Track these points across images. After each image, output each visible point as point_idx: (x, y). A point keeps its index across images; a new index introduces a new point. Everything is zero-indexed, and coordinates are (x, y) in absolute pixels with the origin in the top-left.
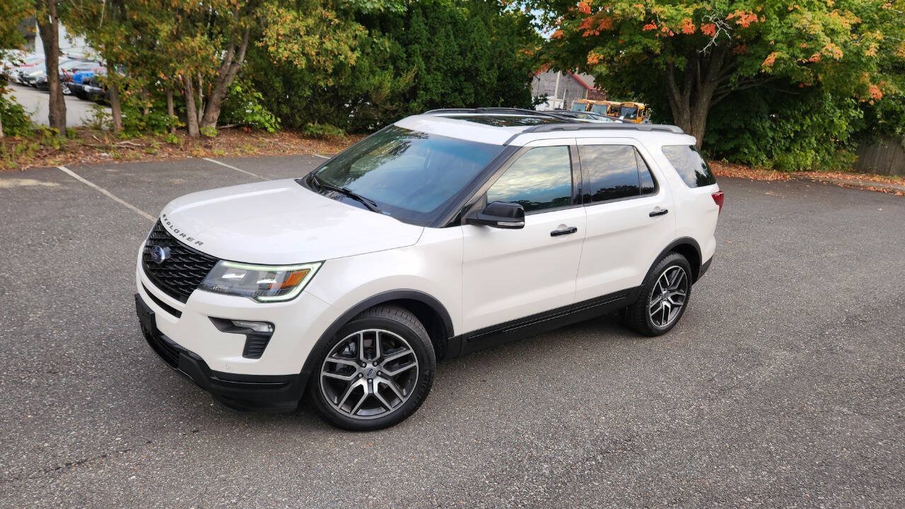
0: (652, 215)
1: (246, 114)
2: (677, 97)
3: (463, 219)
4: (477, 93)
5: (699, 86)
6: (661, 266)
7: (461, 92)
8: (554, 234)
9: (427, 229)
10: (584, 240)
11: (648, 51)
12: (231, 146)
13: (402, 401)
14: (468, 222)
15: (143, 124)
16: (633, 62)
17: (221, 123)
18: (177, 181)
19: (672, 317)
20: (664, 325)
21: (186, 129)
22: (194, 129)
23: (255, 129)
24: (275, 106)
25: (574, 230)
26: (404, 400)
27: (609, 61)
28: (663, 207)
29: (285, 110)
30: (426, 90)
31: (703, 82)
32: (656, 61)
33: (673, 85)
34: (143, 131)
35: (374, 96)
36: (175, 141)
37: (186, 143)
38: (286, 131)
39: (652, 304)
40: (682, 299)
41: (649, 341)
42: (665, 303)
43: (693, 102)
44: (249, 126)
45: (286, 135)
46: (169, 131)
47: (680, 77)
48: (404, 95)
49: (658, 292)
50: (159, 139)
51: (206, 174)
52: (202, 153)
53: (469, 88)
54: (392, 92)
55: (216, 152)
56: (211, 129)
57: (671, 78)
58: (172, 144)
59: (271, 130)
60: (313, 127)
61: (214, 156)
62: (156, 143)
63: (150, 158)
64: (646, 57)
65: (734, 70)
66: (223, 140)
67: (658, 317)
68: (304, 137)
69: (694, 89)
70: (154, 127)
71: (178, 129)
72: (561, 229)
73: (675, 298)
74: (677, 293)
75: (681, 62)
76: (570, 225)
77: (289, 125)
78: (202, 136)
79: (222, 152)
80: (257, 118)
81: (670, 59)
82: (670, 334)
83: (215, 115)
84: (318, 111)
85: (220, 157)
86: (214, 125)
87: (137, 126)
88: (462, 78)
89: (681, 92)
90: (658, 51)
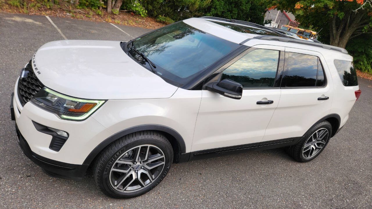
0: (319, 99)
1: (133, 7)
2: (334, 32)
3: (204, 86)
4: (238, 14)
5: (347, 28)
6: (316, 127)
7: (231, 12)
8: (258, 103)
9: (180, 89)
10: (276, 108)
11: (326, 7)
12: (124, 20)
13: (151, 182)
14: (206, 88)
15: (88, 3)
16: (317, 11)
17: (122, 9)
18: (94, 31)
19: (314, 153)
20: (309, 157)
21: (106, 9)
22: (109, 10)
23: (136, 14)
24: (146, 4)
25: (272, 102)
26: (153, 181)
27: (305, 9)
28: (327, 96)
29: (150, 7)
30: (215, 8)
31: (349, 26)
32: (329, 12)
33: (334, 26)
34: (87, 7)
35: (191, 8)
36: (100, 13)
37: (104, 15)
38: (149, 17)
39: (306, 146)
40: (322, 146)
41: (299, 165)
42: (313, 146)
43: (342, 36)
44: (134, 12)
45: (149, 19)
46: (99, 8)
47: (338, 22)
48: (205, 9)
49: (311, 140)
50: (94, 11)
51: (107, 31)
52: (110, 20)
53: (235, 11)
54: (200, 7)
55: (116, 21)
56: (117, 11)
57: (334, 22)
58: (98, 15)
59: (142, 15)
60: (161, 18)
61: (114, 23)
62: (91, 13)
63: (87, 19)
64: (324, 10)
65: (366, 23)
66: (121, 16)
67: (307, 153)
68: (157, 21)
69: (344, 29)
70: (93, 6)
71: (103, 8)
72: (264, 101)
73: (318, 144)
74: (320, 142)
75: (341, 15)
76: (270, 99)
77: (151, 15)
78: (112, 13)
79: (119, 22)
80: (137, 9)
81: (336, 12)
82: (311, 163)
83: (119, 4)
84: (165, 10)
85: (117, 24)
86: (118, 9)
87: (85, 4)
88: (233, 6)
89: (337, 29)
90: (331, 7)
